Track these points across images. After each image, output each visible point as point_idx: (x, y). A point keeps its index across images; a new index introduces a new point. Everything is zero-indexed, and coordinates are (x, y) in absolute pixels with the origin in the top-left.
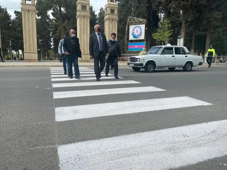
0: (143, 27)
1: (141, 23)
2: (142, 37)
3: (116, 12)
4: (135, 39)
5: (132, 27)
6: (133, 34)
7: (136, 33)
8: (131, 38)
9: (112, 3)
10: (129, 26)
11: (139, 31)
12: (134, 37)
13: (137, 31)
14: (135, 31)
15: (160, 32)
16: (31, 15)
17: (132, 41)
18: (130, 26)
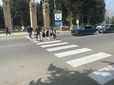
1: (60, 13)
2: (61, 19)
3: (48, 8)
4: (58, 20)
5: (56, 15)
6: (56, 18)
8: (56, 19)
9: (46, 4)
12: (57, 19)
14: (57, 16)
15: (69, 18)
16: (8, 10)
17: (56, 21)
18: (55, 14)
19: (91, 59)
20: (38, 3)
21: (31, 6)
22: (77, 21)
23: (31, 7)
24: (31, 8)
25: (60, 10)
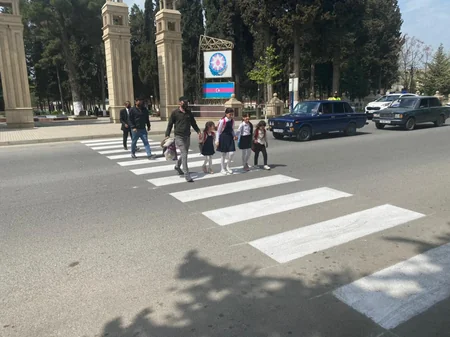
0: (228, 54)
1: (224, 48)
2: (228, 73)
3: (178, 27)
4: (216, 77)
5: (207, 56)
6: (210, 68)
7: (216, 67)
8: (208, 74)
9: (169, 11)
10: (202, 52)
11: (222, 62)
12: (214, 72)
13: (218, 62)
14: (214, 62)
15: (261, 69)
16: (13, 34)
17: (210, 80)
18: (205, 54)
19: (345, 231)
20: (136, 6)
21: (107, 20)
22: (290, 80)
23: (108, 23)
24: (108, 26)
25: (226, 36)
